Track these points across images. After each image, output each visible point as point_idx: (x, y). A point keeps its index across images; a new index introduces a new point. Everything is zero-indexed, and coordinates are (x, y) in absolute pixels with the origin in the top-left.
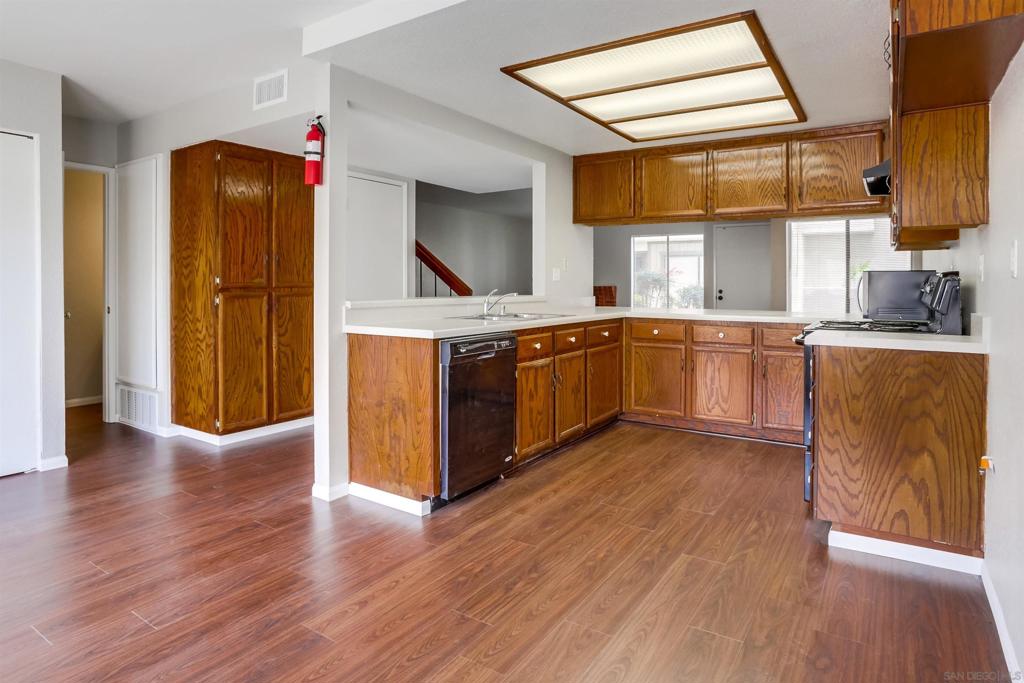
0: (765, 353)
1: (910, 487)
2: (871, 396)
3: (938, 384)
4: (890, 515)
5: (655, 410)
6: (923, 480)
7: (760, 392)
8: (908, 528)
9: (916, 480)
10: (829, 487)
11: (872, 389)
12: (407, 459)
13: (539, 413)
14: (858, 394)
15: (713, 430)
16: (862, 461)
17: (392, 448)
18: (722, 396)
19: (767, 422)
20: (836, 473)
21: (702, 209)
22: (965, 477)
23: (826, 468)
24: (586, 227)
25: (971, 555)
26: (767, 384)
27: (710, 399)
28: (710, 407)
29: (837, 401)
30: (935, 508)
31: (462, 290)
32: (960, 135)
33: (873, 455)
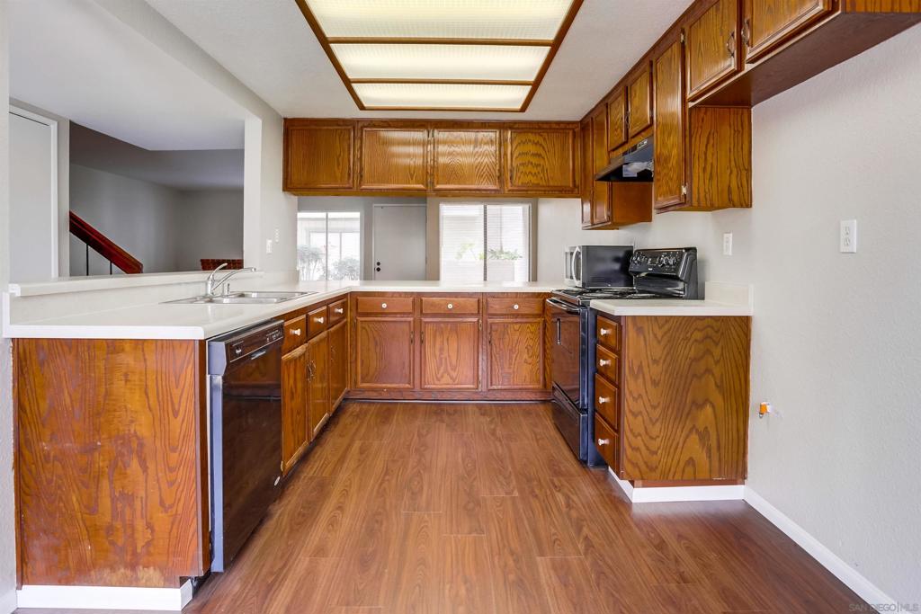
0: (490, 321)
1: (697, 437)
2: (668, 359)
3: (717, 344)
4: (682, 464)
5: (384, 385)
6: (706, 428)
7: (485, 358)
8: (695, 473)
9: (701, 429)
10: (633, 449)
11: (668, 354)
12: (150, 526)
13: (298, 413)
14: (657, 358)
15: (439, 397)
16: (660, 420)
17: (115, 514)
18: (451, 364)
19: (491, 385)
20: (640, 435)
21: (423, 184)
22: (735, 421)
23: (631, 430)
24: (293, 197)
25: (736, 484)
26: (491, 349)
27: (439, 369)
28: (439, 376)
29: (640, 367)
30: (714, 451)
31: (130, 266)
32: (732, 132)
33: (669, 412)
